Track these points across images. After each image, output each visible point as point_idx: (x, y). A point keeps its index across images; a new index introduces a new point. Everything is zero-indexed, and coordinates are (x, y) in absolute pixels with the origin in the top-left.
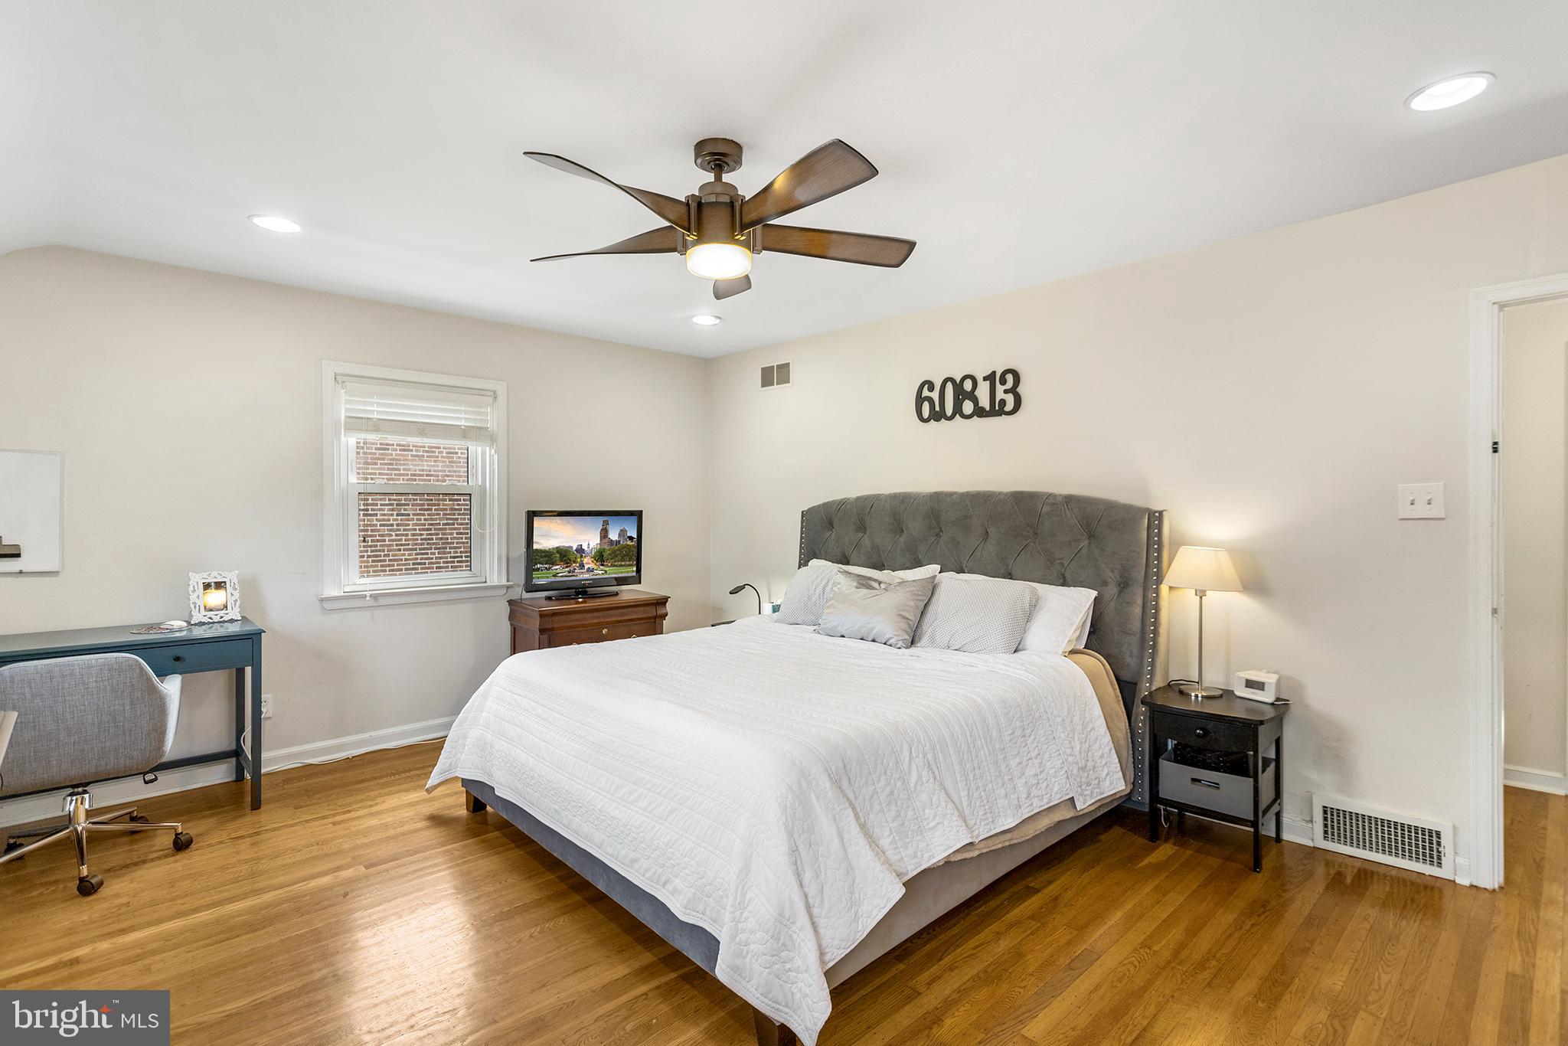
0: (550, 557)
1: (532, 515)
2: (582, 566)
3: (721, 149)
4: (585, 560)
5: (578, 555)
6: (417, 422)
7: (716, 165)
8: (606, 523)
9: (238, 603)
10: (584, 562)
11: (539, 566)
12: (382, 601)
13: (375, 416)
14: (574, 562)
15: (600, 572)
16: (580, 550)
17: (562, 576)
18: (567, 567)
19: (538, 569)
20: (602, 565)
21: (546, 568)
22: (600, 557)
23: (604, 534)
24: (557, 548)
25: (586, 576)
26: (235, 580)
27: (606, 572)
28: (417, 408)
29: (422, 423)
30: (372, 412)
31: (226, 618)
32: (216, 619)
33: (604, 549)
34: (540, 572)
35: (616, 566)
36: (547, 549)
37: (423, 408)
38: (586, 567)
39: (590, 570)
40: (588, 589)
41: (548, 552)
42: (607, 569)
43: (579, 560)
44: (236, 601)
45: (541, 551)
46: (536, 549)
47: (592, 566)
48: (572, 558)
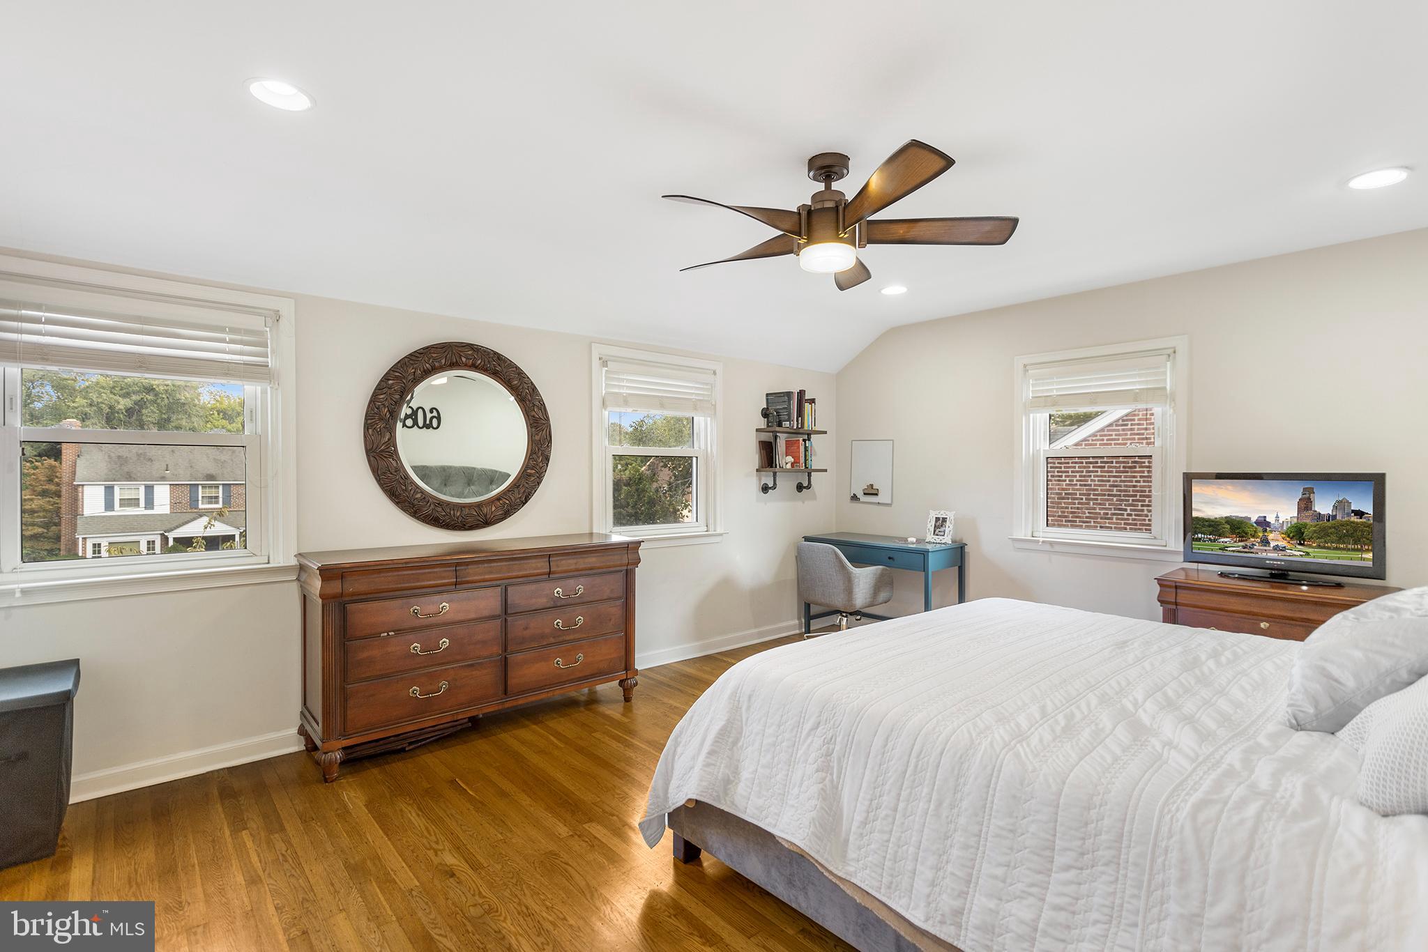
0: (1214, 527)
1: (1189, 479)
2: (1265, 542)
3: (827, 162)
4: (1271, 536)
5: (1260, 529)
6: (1088, 393)
7: (826, 176)
8: (1311, 491)
9: (951, 532)
10: (1269, 538)
11: (1200, 535)
12: (1057, 548)
13: (1055, 393)
14: (1253, 537)
15: (1298, 553)
16: (1263, 523)
17: (1233, 551)
18: (1242, 541)
19: (1199, 540)
20: (1300, 544)
21: (1210, 539)
22: (1297, 534)
23: (1305, 504)
24: (1226, 517)
25: (1271, 555)
26: (953, 518)
27: (1308, 554)
28: (1090, 380)
29: (1093, 393)
30: (1051, 390)
31: (943, 542)
32: (938, 541)
33: (1305, 526)
34: (1201, 543)
35: (1328, 548)
36: (1212, 518)
37: (1097, 379)
38: (1273, 544)
39: (1276, 548)
40: (1290, 573)
41: (1213, 521)
42: (1309, 550)
43: (1261, 535)
44: (950, 531)
45: (1203, 520)
46: (1197, 518)
47: (1282, 543)
48: (1251, 531)
